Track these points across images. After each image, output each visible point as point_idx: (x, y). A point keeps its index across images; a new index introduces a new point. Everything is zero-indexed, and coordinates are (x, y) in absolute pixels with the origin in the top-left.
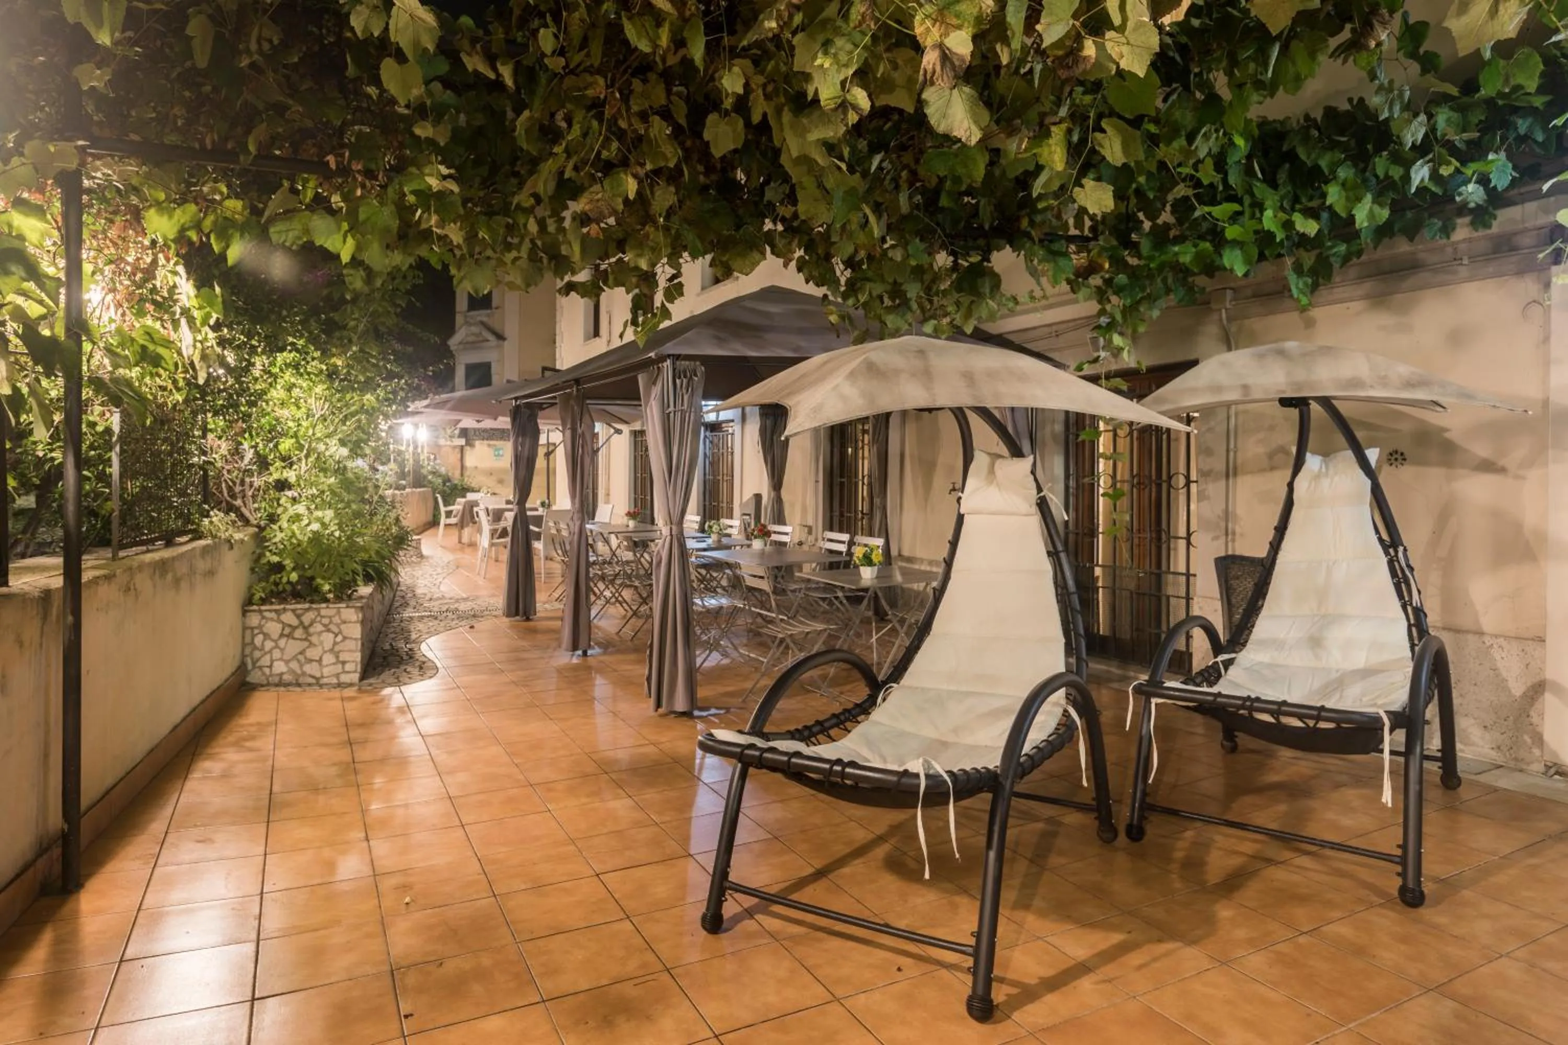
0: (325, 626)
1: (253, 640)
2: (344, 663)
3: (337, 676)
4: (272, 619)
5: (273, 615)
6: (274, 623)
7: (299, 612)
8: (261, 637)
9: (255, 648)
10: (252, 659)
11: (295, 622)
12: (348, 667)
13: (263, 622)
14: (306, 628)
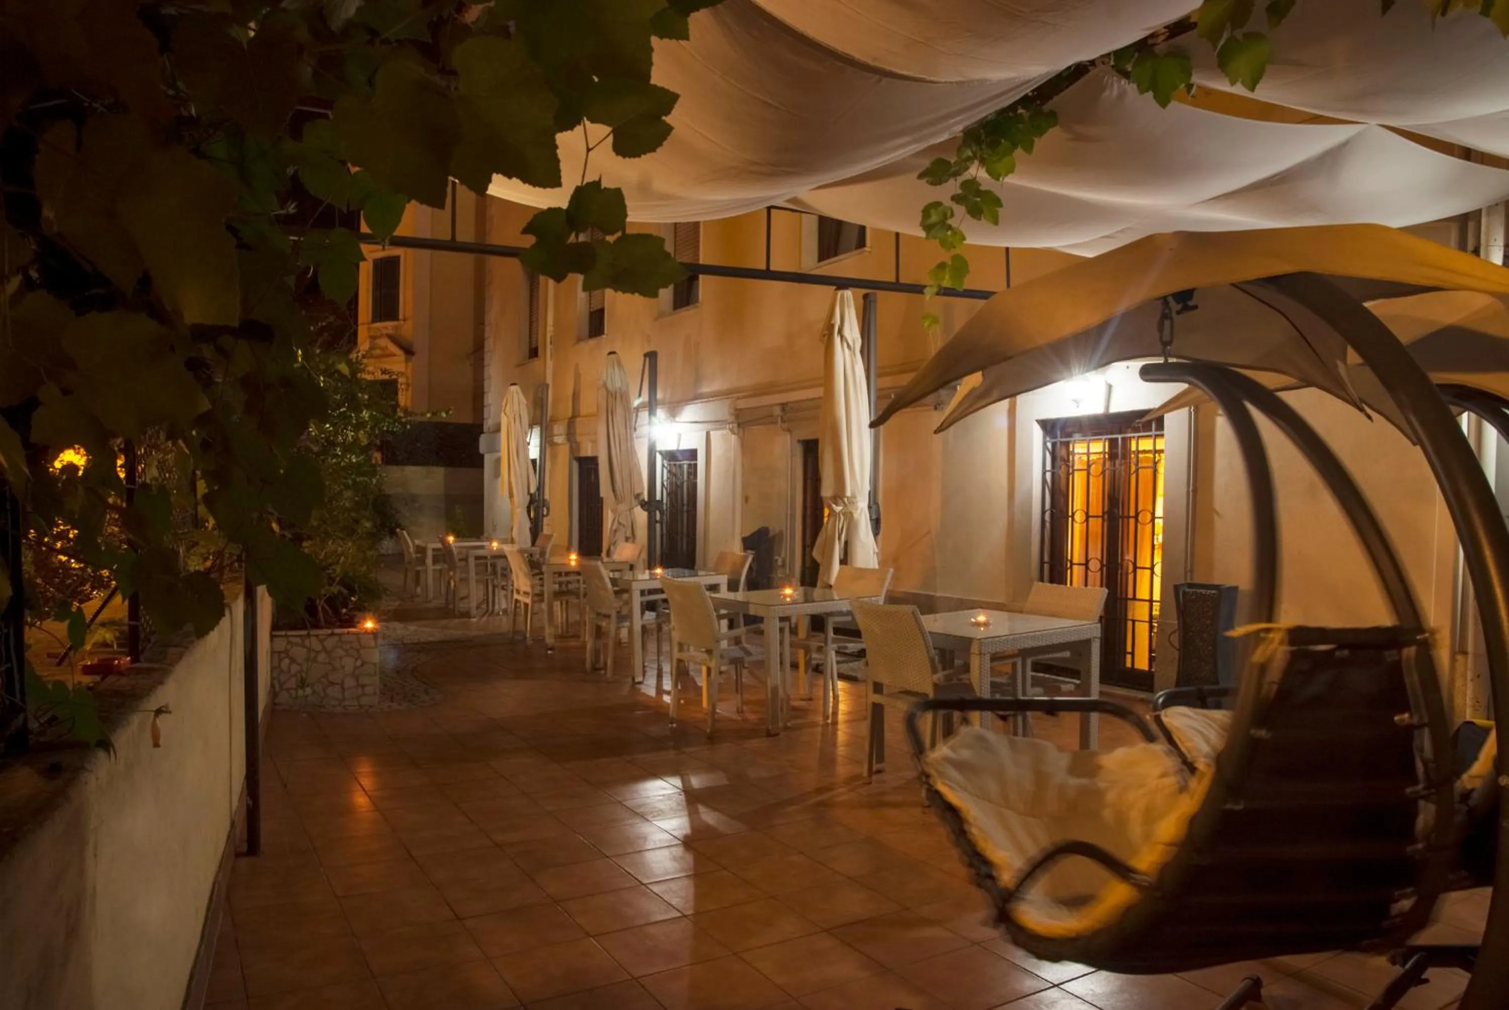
0: (346, 651)
1: (280, 663)
2: (363, 686)
3: (358, 698)
4: (297, 644)
5: (298, 640)
6: (299, 648)
7: (321, 637)
8: (287, 661)
9: (282, 671)
10: (279, 681)
11: (319, 648)
12: (369, 690)
13: (289, 647)
14: (328, 653)
